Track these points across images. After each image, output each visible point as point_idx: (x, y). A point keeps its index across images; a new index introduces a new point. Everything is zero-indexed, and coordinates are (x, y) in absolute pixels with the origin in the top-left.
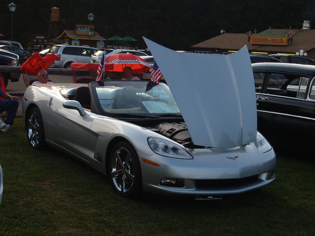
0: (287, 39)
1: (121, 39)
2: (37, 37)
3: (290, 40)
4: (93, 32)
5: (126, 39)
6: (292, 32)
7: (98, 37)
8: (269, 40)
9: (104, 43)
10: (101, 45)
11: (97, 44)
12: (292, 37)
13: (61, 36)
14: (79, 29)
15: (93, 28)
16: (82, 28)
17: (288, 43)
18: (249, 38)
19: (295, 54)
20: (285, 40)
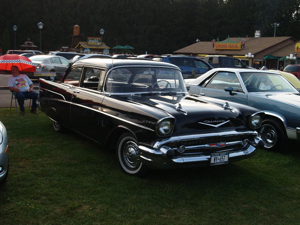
0: (241, 44)
1: (122, 47)
2: (63, 47)
3: (243, 45)
4: (101, 43)
5: (125, 47)
6: (244, 40)
7: (105, 46)
8: (228, 46)
9: (108, 50)
10: (107, 52)
11: (104, 52)
12: (244, 43)
13: (77, 46)
14: (90, 40)
15: (101, 40)
16: (92, 40)
17: (241, 48)
18: (213, 45)
19: (245, 56)
20: (239, 45)
